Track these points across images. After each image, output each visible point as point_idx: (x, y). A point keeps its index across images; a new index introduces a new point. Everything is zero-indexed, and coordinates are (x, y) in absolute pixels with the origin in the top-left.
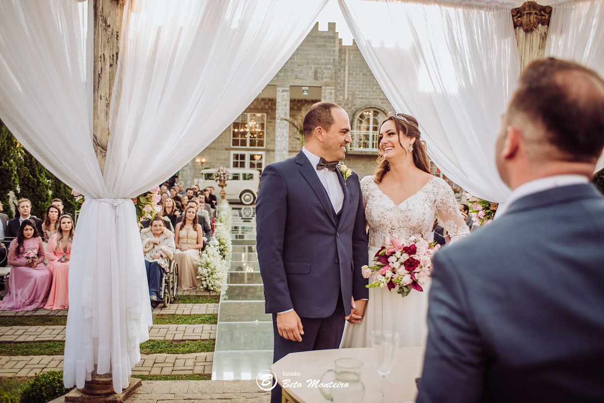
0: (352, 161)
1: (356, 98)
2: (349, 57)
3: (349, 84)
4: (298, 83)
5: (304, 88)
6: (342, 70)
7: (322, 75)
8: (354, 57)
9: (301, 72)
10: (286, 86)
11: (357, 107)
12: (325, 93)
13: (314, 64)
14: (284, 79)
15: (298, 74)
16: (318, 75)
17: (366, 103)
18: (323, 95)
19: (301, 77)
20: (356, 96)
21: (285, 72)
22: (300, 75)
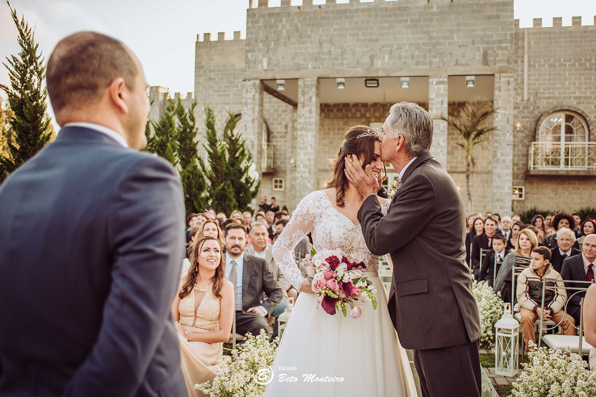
0: (535, 184)
1: (540, 99)
2: (529, 43)
3: (529, 80)
4: (459, 70)
5: (468, 78)
6: (519, 62)
7: (495, 58)
8: (535, 43)
9: (464, 56)
10: (443, 76)
11: (542, 110)
12: (499, 83)
13: (482, 44)
14: (439, 67)
15: (459, 59)
16: (489, 58)
17: (555, 104)
18: (496, 85)
19: (463, 63)
20: (539, 96)
21: (440, 57)
22: (463, 61)
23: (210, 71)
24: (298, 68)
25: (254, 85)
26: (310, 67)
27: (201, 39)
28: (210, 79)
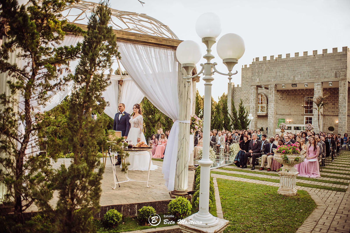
4: (326, 80)
5: (329, 83)
7: (340, 75)
9: (328, 74)
10: (319, 82)
12: (341, 84)
14: (318, 79)
16: (337, 75)
19: (327, 77)
21: (318, 76)
22: (327, 76)
23: (247, 78)
24: (269, 81)
25: (254, 87)
26: (273, 81)
27: (244, 67)
28: (247, 81)
